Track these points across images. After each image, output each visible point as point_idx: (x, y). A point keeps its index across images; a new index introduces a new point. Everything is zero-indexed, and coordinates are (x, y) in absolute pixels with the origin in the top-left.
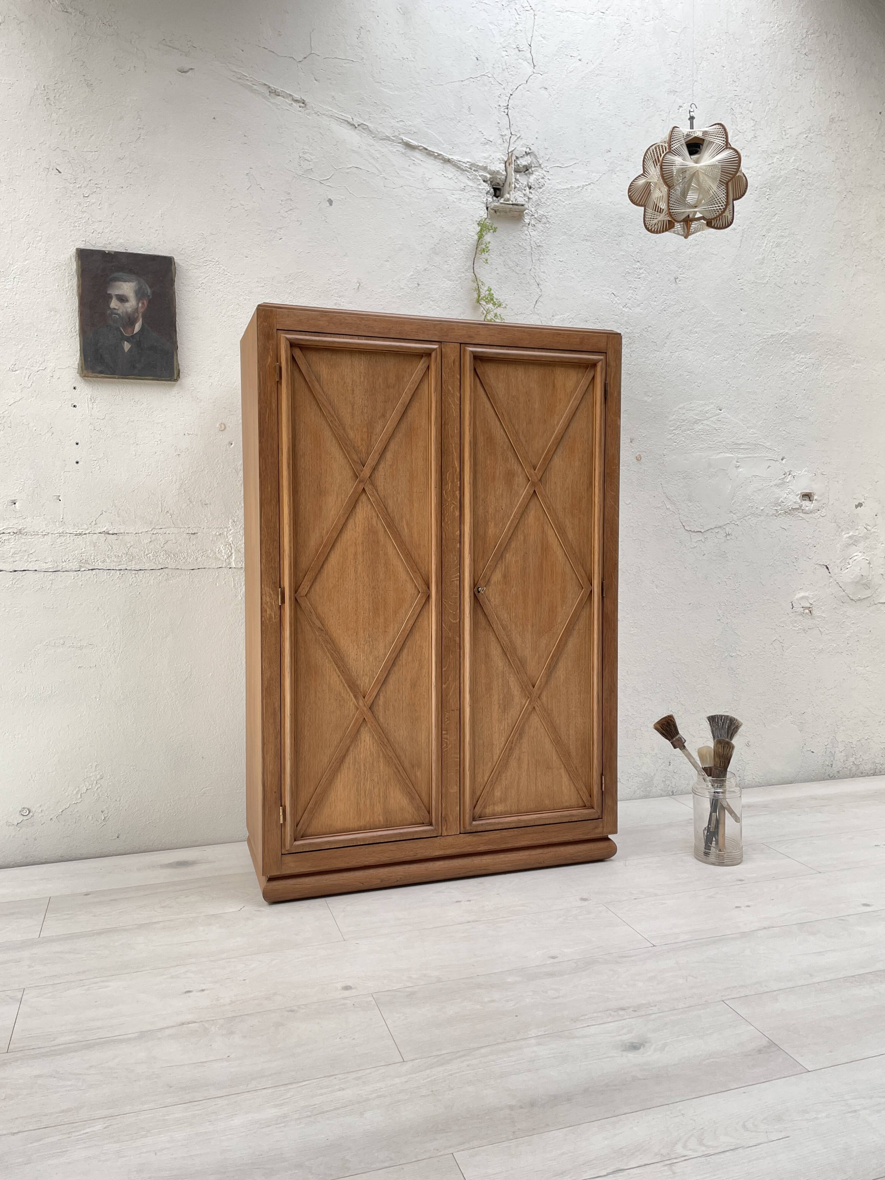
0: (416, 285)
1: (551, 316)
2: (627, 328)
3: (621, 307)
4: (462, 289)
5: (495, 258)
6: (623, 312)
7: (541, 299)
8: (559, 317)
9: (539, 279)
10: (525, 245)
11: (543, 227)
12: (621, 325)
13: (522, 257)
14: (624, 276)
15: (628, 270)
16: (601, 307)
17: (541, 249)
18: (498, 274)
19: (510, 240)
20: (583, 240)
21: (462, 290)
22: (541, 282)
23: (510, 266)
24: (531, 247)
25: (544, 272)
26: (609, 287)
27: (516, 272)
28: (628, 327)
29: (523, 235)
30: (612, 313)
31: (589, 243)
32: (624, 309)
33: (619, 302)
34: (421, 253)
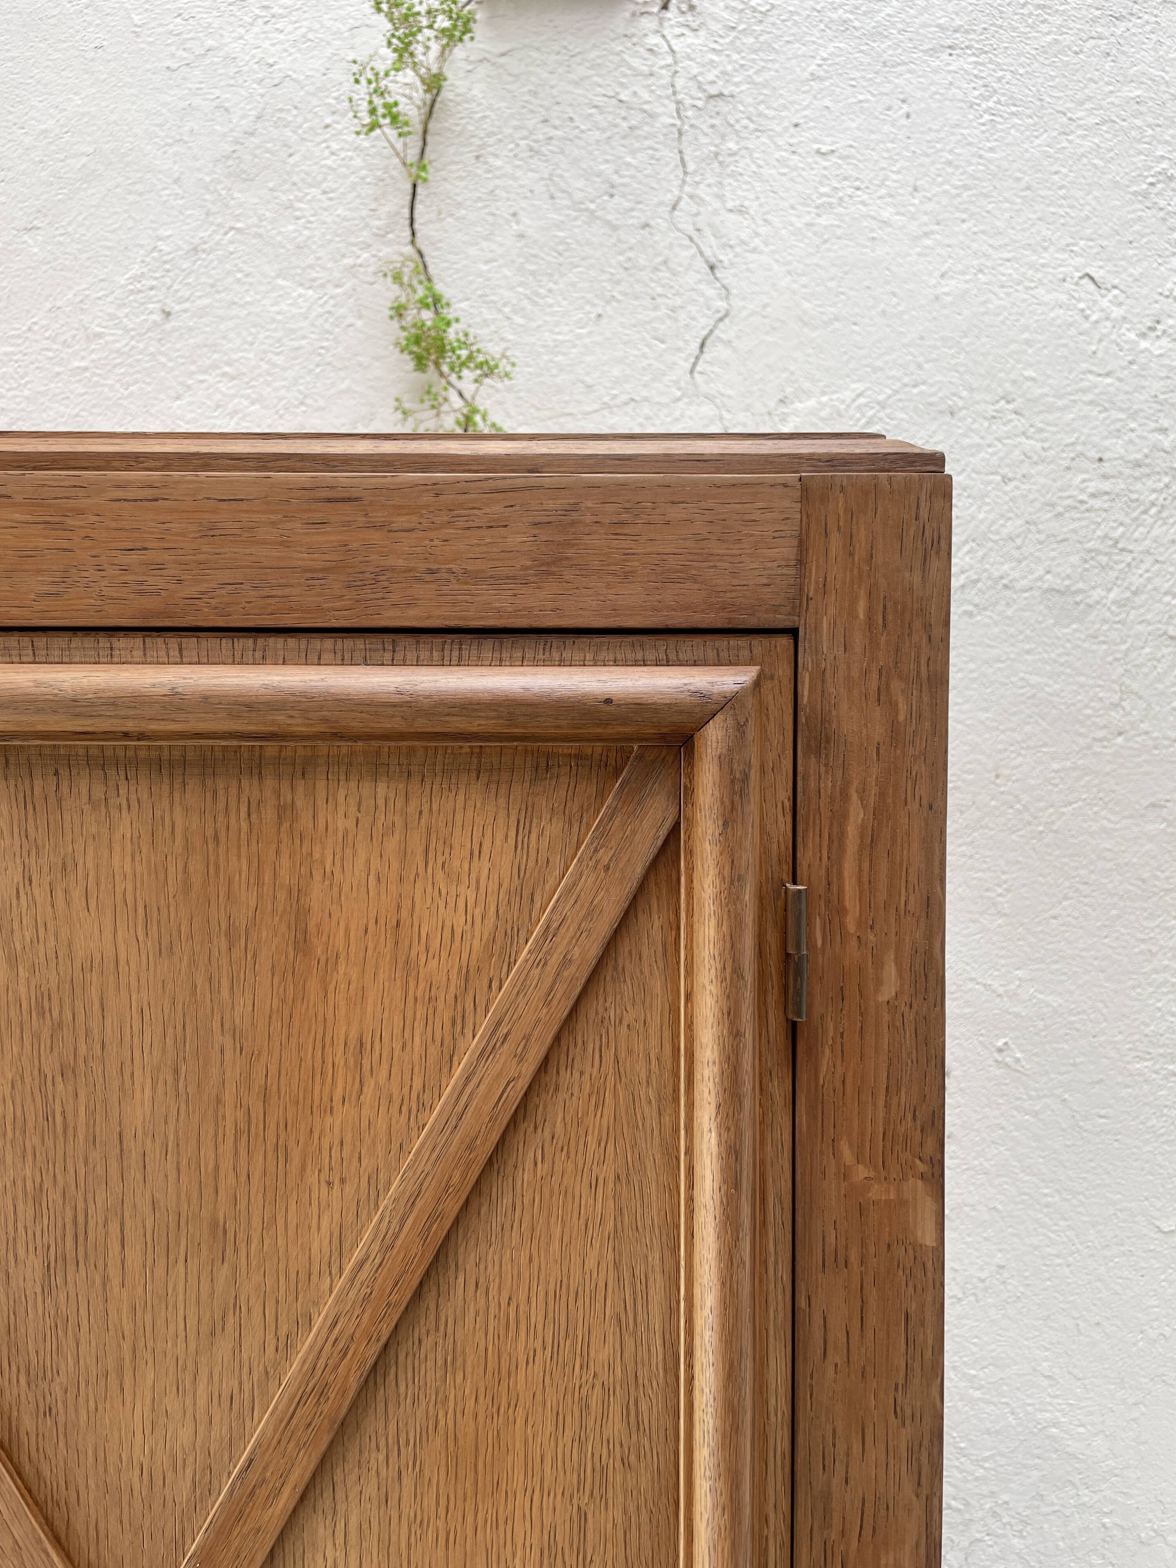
0: (157, 317)
1: (772, 404)
2: (1164, 431)
3: (1132, 336)
4: (360, 317)
5: (509, 169)
6: (1142, 359)
7: (725, 331)
8: (812, 403)
9: (713, 241)
10: (646, 96)
11: (734, 9)
12: (1133, 416)
13: (633, 153)
14: (1145, 195)
15: (1165, 165)
16: (1028, 342)
17: (723, 106)
18: (521, 236)
19: (576, 84)
20: (933, 52)
21: (359, 323)
22: (725, 257)
23: (577, 196)
24: (678, 102)
25: (741, 211)
26: (1067, 248)
27: (608, 223)
28: (1166, 423)
29: (636, 54)
30: (1084, 366)
31: (966, 62)
32: (1144, 344)
33: (1117, 312)
34: (177, 181)
